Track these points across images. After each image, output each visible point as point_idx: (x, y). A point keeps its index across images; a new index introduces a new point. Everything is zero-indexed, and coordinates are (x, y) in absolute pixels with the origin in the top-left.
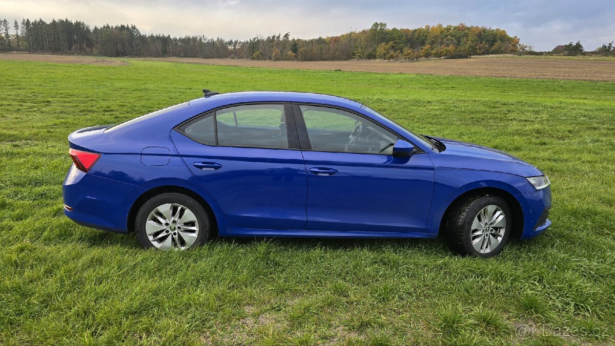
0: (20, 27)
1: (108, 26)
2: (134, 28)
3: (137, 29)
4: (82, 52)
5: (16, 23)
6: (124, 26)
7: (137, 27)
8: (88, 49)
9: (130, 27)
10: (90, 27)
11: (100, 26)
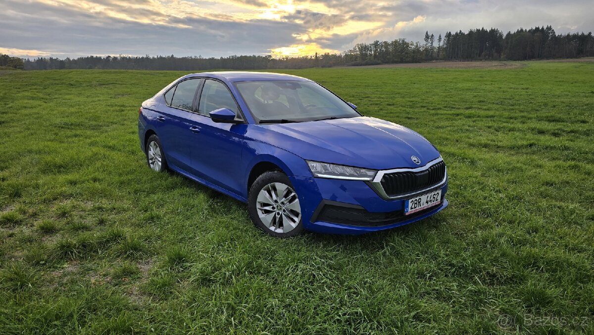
0: (443, 40)
1: (522, 30)
2: (549, 28)
3: (553, 30)
4: (490, 57)
5: (440, 36)
6: (538, 28)
7: (553, 28)
8: (495, 54)
9: (545, 29)
10: (503, 33)
11: (513, 31)
